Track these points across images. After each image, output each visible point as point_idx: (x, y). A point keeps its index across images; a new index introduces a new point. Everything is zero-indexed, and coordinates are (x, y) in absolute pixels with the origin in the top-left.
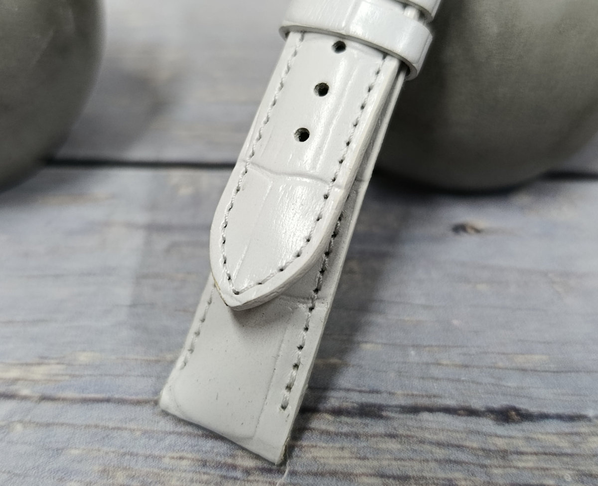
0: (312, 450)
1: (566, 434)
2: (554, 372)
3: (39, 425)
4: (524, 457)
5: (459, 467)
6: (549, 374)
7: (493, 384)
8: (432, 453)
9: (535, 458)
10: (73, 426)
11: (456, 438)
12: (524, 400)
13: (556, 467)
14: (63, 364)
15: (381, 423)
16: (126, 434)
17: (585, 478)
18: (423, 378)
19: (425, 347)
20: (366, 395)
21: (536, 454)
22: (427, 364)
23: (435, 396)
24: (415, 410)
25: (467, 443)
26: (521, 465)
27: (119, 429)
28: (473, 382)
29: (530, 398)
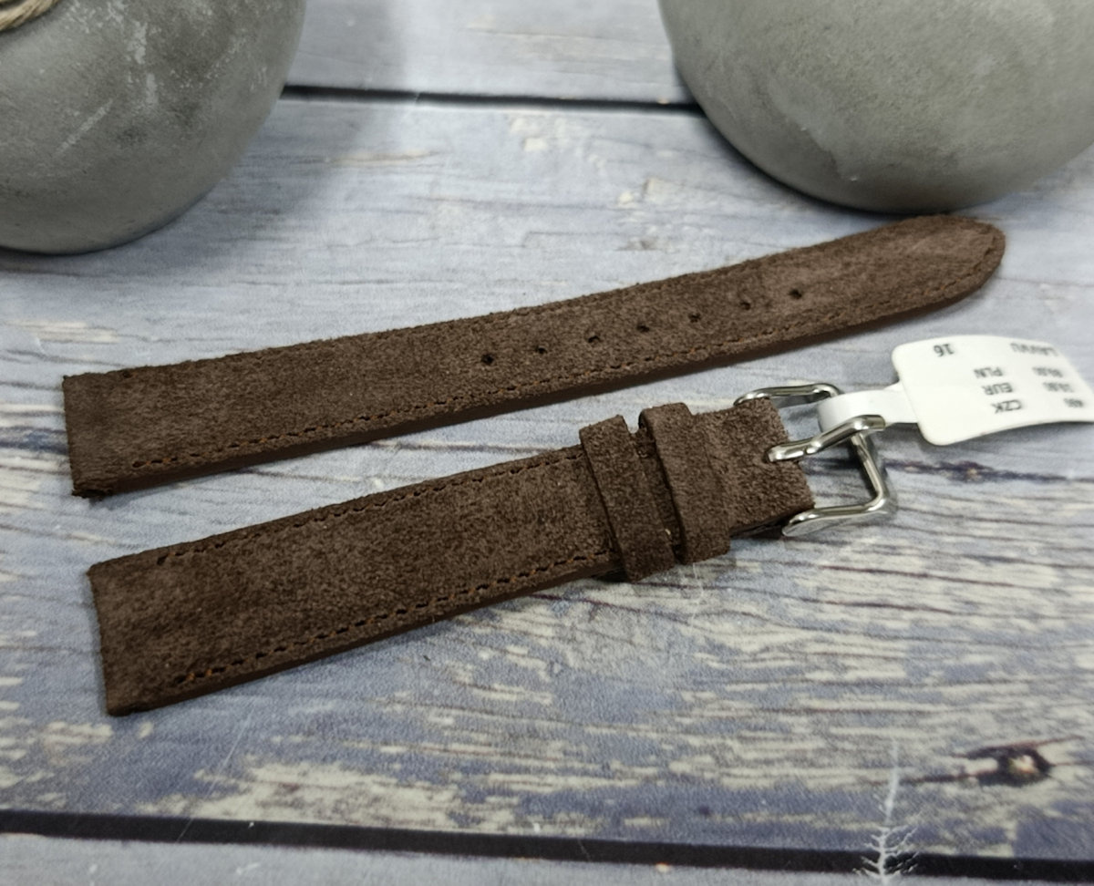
1: (1037, 498)
4: (983, 525)
5: (904, 533)
9: (995, 525)
12: (988, 456)
13: (1020, 537)
17: (1053, 552)
19: (869, 385)
21: (997, 521)
25: (915, 506)
26: (978, 533)
29: (996, 453)
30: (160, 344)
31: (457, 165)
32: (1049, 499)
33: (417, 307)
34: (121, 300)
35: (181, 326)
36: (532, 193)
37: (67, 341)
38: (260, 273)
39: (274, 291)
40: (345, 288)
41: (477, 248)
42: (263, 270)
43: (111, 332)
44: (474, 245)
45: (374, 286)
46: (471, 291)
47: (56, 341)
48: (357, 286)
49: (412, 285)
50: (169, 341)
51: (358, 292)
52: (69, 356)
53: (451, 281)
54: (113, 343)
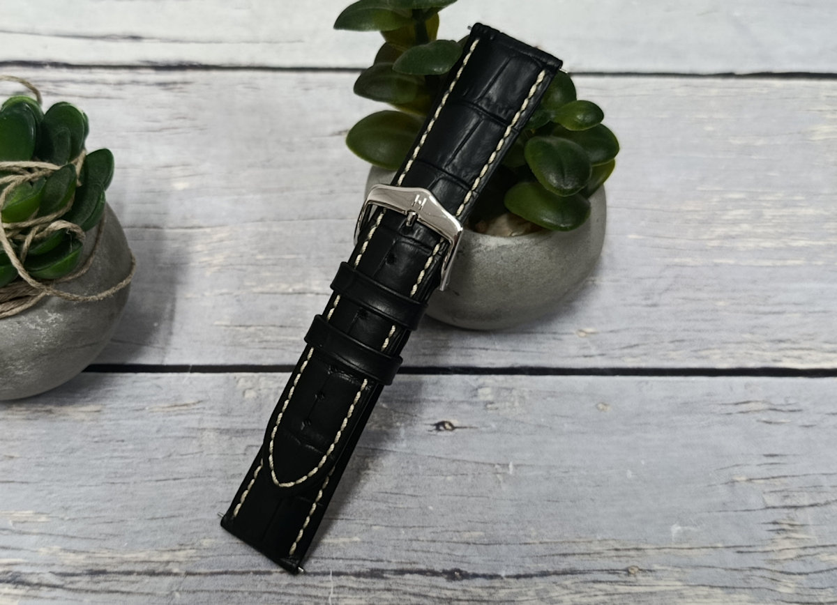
0: (345, 600)
1: (487, 588)
2: (486, 545)
3: (189, 592)
4: (461, 603)
6: (483, 546)
7: (449, 554)
8: (410, 600)
9: (467, 603)
10: (209, 591)
11: (424, 590)
12: (466, 565)
14: (194, 549)
15: (383, 581)
16: (240, 595)
18: (408, 550)
19: (411, 528)
20: (374, 563)
21: (468, 601)
22: (411, 540)
23: (414, 563)
24: (401, 572)
25: (430, 594)
27: (235, 591)
28: (437, 552)
29: (469, 563)
30: (70, 521)
31: (211, 408)
32: (493, 588)
33: (193, 493)
34: (49, 496)
35: (79, 510)
36: (249, 422)
37: (25, 522)
38: (116, 477)
39: (124, 488)
40: (159, 483)
41: (222, 456)
42: (118, 475)
43: (45, 515)
44: (221, 454)
45: (172, 482)
46: (219, 482)
47: (19, 522)
48: (164, 482)
49: (191, 480)
50: (74, 519)
51: (164, 485)
52: (27, 530)
53: (209, 476)
54: (48, 522)
